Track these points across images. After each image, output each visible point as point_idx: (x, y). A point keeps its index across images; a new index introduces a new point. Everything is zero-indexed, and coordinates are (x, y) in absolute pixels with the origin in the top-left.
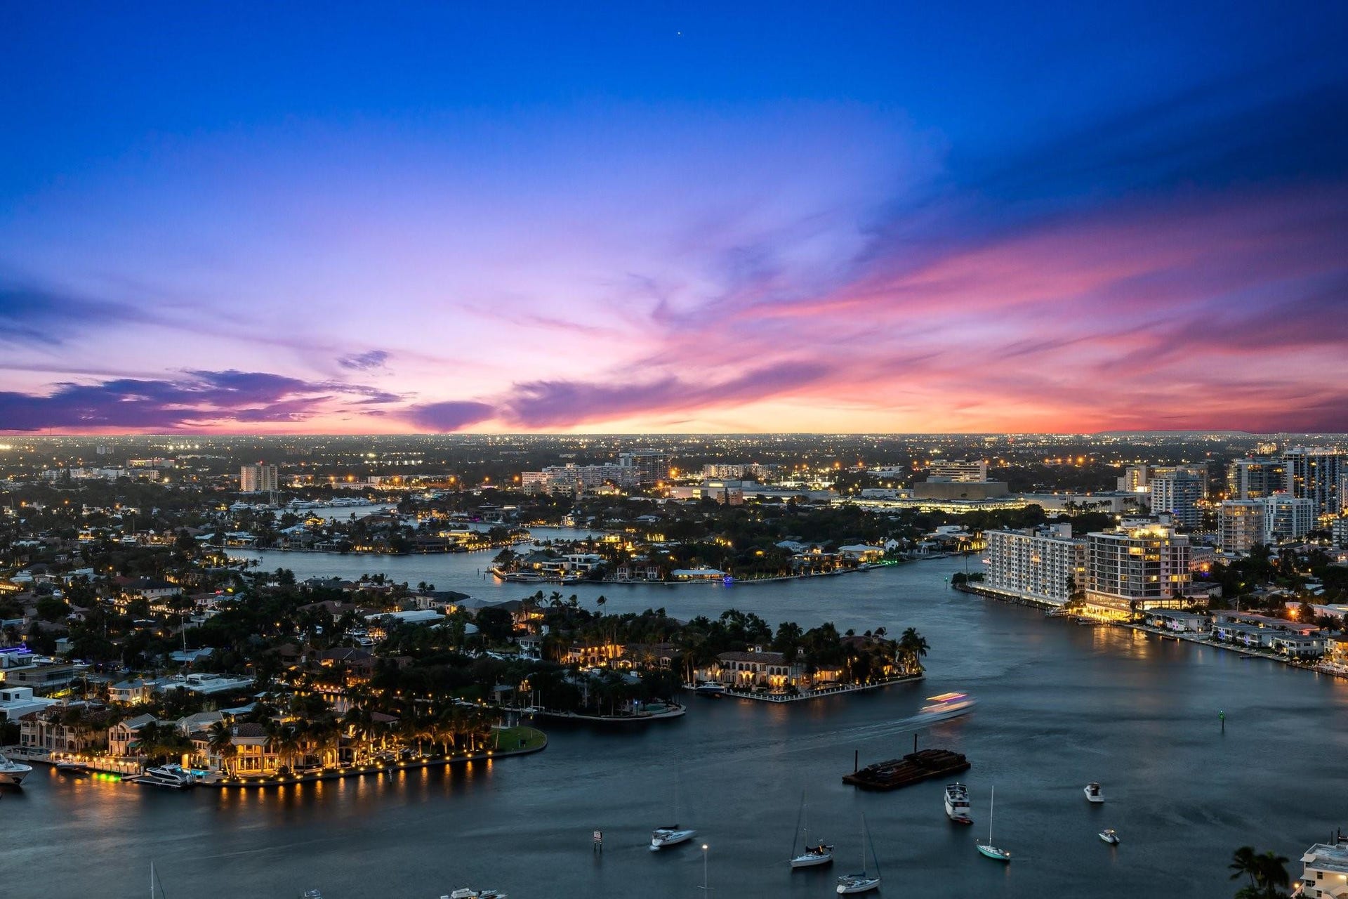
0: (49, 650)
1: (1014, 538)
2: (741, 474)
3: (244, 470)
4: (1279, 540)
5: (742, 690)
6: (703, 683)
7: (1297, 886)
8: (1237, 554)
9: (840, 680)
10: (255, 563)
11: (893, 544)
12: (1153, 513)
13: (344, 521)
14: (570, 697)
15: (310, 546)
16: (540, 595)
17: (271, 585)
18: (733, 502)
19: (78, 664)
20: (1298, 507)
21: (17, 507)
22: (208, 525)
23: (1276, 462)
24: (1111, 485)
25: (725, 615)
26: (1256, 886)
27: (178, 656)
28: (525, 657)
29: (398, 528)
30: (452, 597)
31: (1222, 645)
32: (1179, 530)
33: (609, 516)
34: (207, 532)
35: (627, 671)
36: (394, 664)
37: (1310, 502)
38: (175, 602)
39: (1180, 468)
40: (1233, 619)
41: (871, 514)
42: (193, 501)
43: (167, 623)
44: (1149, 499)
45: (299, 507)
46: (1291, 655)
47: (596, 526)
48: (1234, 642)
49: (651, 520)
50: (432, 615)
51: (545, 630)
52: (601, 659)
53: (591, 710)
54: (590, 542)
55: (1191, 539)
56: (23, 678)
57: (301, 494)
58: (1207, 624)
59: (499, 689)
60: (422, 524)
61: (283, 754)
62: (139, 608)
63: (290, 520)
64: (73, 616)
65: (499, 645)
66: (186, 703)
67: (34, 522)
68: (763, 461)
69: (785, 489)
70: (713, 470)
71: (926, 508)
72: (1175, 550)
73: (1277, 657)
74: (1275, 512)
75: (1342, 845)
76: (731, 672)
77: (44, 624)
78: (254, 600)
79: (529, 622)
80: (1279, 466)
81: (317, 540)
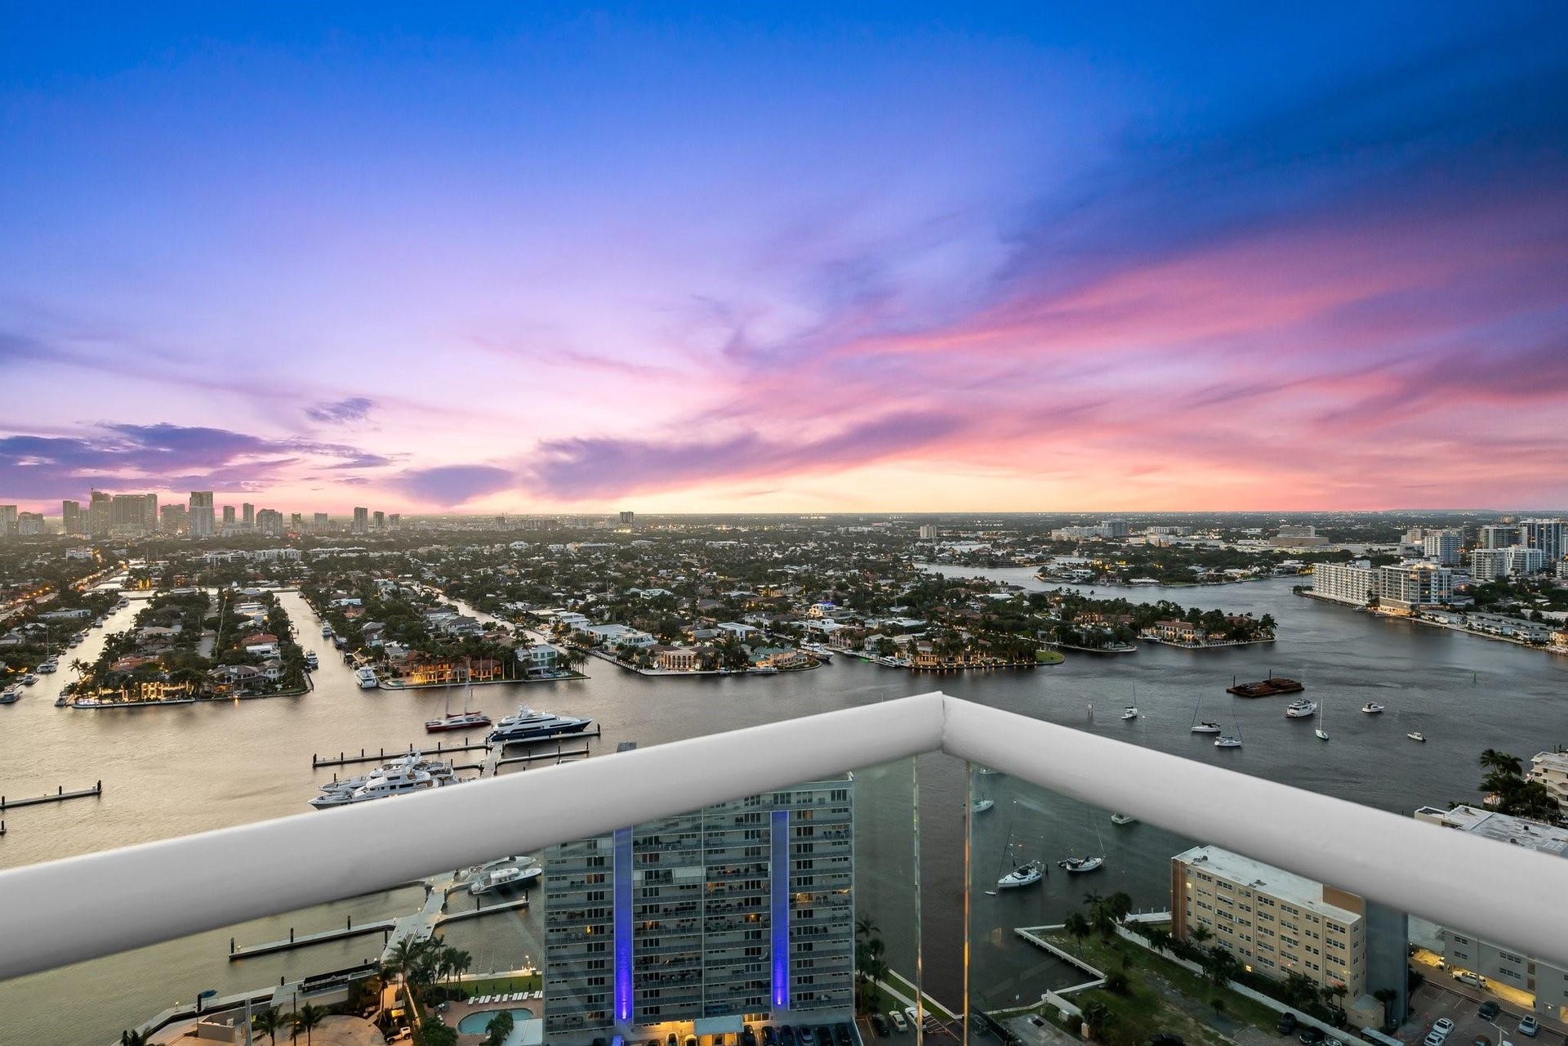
0: (840, 603)
1: (1333, 567)
2: (1168, 532)
3: (921, 528)
4: (1516, 573)
5: (1168, 641)
6: (1147, 636)
7: (1528, 775)
8: (1486, 580)
9: (1225, 638)
10: (926, 569)
11: (1257, 569)
12: (1426, 555)
13: (966, 551)
14: (1076, 639)
15: (951, 562)
16: (1060, 589)
17: (933, 579)
18: (1163, 546)
19: (852, 611)
20: (1530, 554)
21: (828, 543)
22: (906, 552)
23: (1515, 527)
24: (1398, 540)
25: (1159, 602)
26: (1498, 773)
27: (893, 609)
28: (1053, 618)
29: (991, 555)
30: (1017, 588)
31: (1474, 632)
32: (1443, 566)
33: (1096, 551)
34: (905, 555)
35: (1105, 627)
36: (989, 618)
37: (1540, 551)
38: (891, 586)
39: (1444, 531)
40: (1482, 618)
41: (1243, 554)
42: (899, 542)
43: (888, 595)
44: (1423, 548)
45: (946, 544)
46: (1525, 640)
47: (1089, 556)
48: (1483, 630)
49: (1119, 554)
50: (1009, 596)
51: (1063, 606)
52: (1092, 621)
53: (1087, 645)
54: (1086, 564)
55: (1452, 571)
56: (830, 615)
57: (948, 539)
58: (1464, 621)
59: (1040, 632)
60: (1003, 554)
61: (939, 656)
62: (877, 587)
63: (942, 551)
64: (850, 590)
65: (1040, 611)
66: (898, 630)
67: (835, 550)
68: (1180, 525)
69: (1193, 539)
70: (1152, 529)
71: (1277, 550)
72: (1441, 577)
73: (1514, 641)
74: (1513, 556)
75: (1563, 754)
76: (1162, 631)
77: (839, 593)
78: (926, 586)
79: (1055, 601)
80: (1516, 530)
81: (954, 560)
